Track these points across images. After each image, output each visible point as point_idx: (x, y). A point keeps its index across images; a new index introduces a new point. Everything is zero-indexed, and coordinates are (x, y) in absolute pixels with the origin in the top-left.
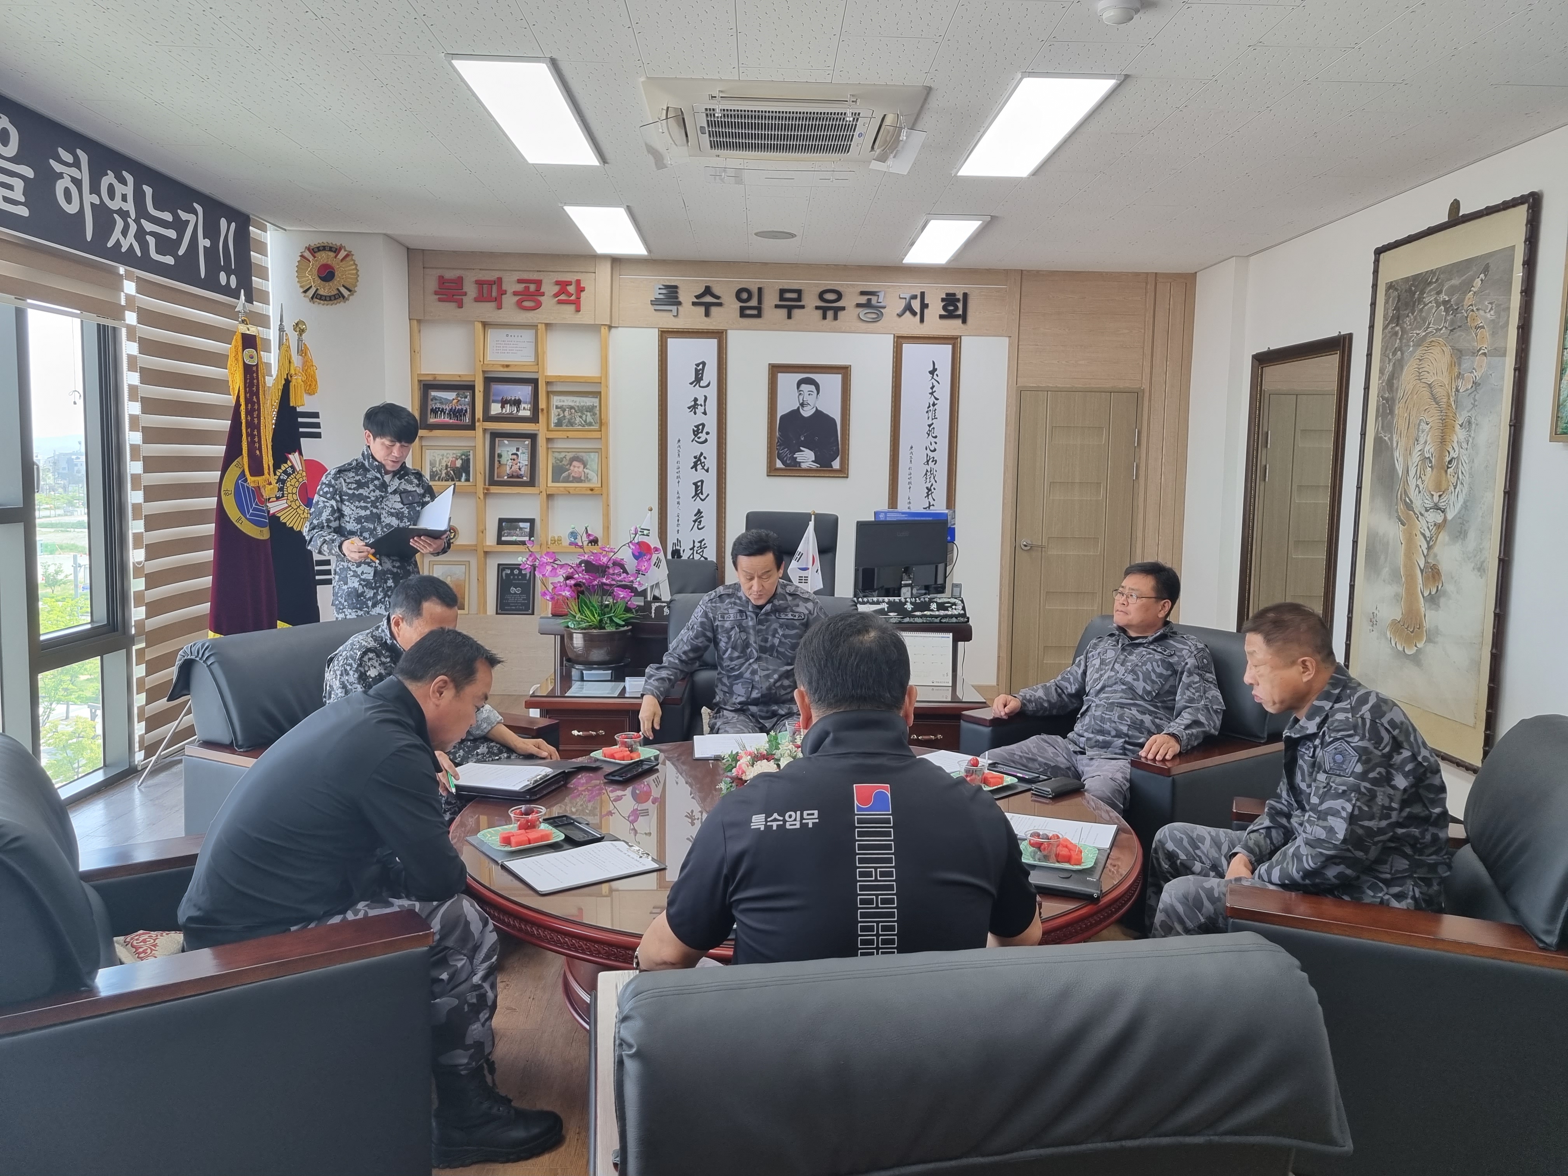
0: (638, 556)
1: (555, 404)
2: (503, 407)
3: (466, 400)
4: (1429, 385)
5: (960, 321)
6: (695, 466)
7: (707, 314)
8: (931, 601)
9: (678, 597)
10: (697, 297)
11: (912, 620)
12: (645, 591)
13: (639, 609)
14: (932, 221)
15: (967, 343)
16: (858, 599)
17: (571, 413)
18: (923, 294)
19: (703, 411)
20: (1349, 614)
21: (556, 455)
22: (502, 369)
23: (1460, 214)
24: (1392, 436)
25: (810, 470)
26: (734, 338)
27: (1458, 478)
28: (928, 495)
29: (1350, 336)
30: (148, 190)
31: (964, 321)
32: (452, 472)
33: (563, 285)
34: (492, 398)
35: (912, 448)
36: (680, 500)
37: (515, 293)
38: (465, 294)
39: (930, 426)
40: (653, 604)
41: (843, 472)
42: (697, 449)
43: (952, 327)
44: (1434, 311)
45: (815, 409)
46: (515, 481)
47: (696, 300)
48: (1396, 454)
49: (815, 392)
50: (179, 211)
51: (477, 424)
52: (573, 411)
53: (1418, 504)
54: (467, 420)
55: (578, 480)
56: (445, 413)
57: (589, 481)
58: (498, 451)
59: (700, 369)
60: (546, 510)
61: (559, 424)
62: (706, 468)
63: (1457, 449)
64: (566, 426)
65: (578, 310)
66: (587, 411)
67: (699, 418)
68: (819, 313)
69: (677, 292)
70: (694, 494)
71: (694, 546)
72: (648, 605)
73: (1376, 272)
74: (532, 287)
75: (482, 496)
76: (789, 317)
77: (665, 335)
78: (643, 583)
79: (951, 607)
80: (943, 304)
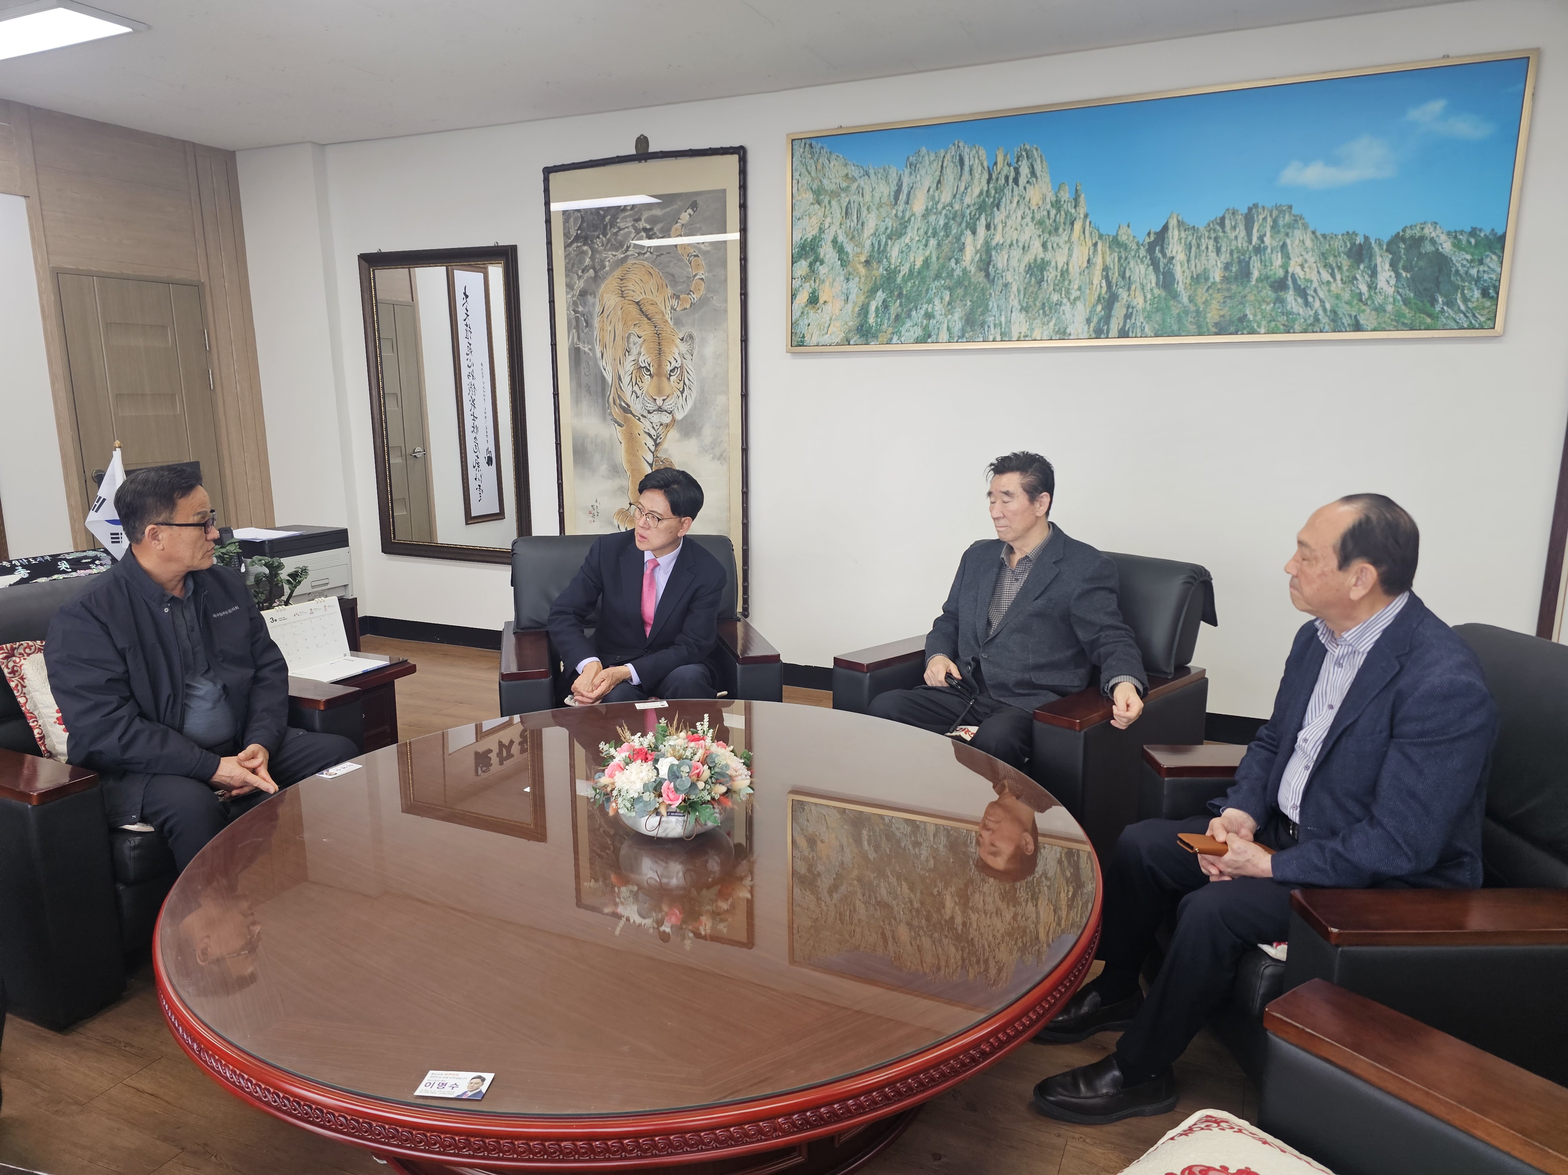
4: (635, 302)
23: (651, 151)
27: (684, 384)
29: (514, 246)
48: (602, 364)
53: (637, 408)
63: (679, 360)
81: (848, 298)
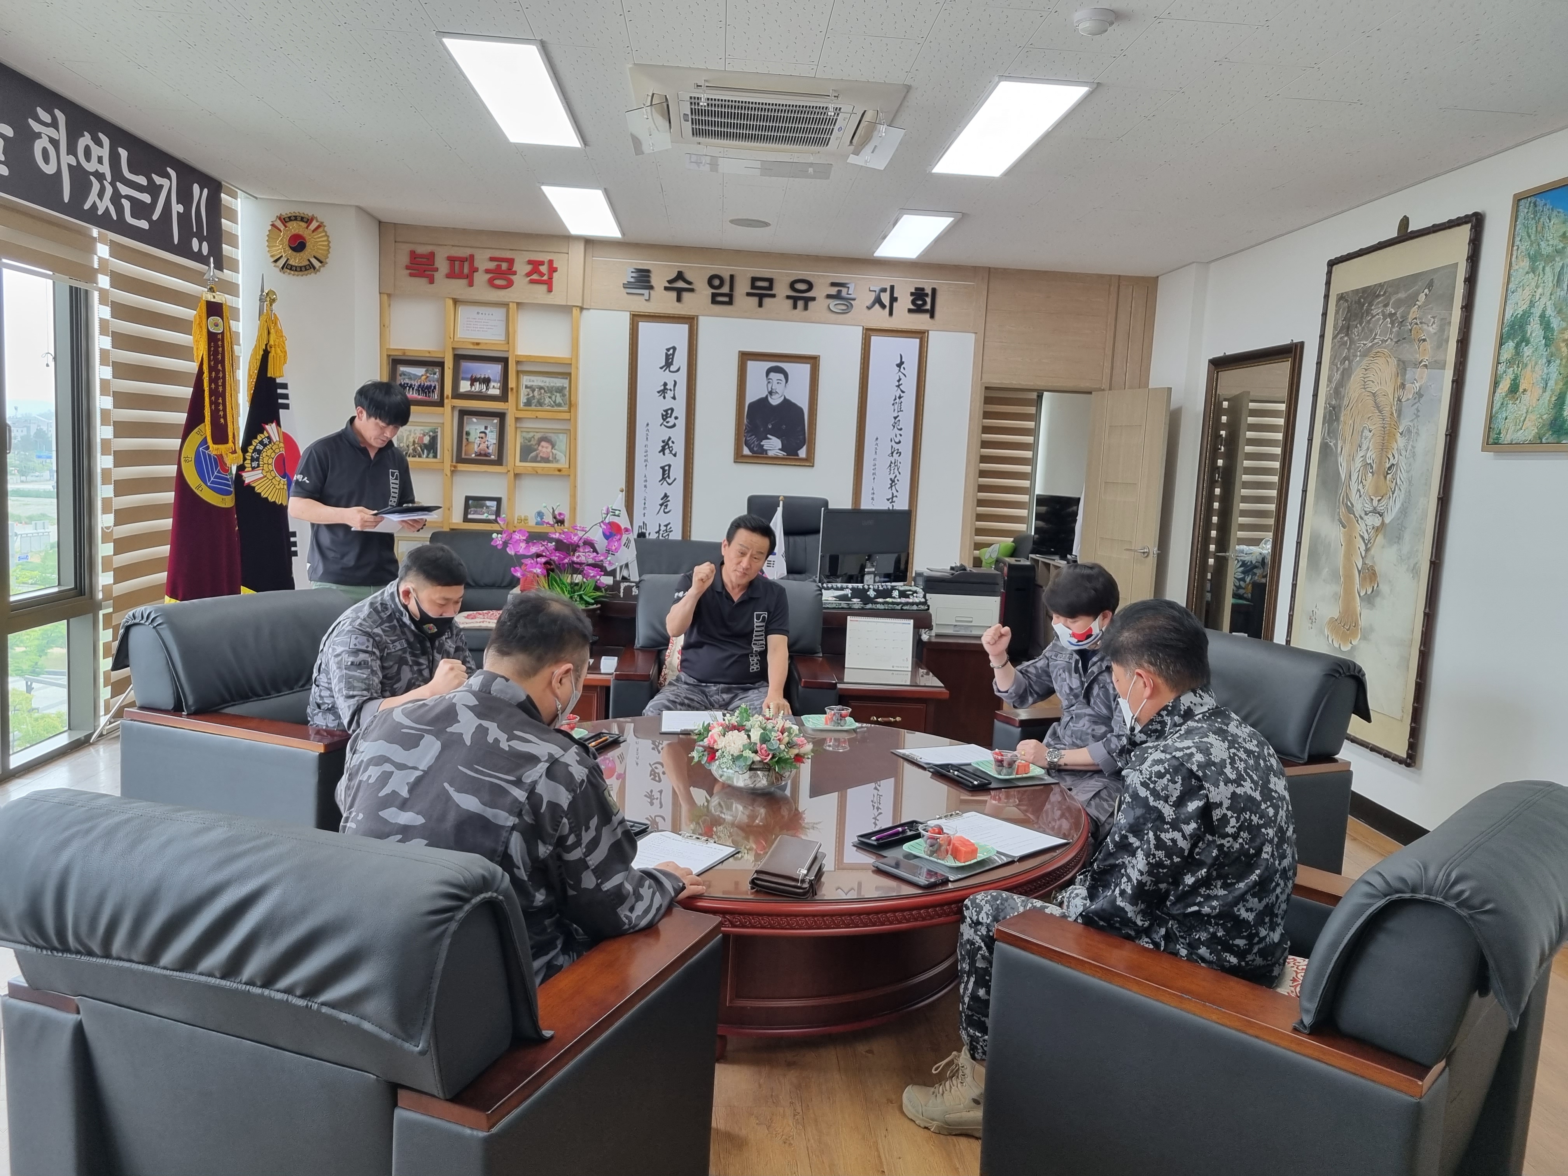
0: (607, 536)
1: (525, 383)
2: (472, 385)
3: (435, 376)
4: (1374, 394)
5: (928, 316)
6: (663, 450)
7: (679, 299)
8: (893, 588)
9: (646, 577)
10: (670, 282)
11: (874, 606)
12: (614, 571)
13: (609, 588)
14: (905, 216)
15: (934, 338)
16: (822, 584)
17: (541, 394)
18: (892, 287)
19: (672, 396)
20: (1290, 611)
21: (524, 434)
22: (472, 347)
23: (1409, 231)
24: (1337, 443)
25: (776, 458)
26: (705, 323)
27: (1396, 483)
28: (891, 487)
29: (1302, 343)
30: (123, 153)
31: (932, 316)
32: (419, 448)
33: (535, 265)
34: (461, 375)
35: (877, 439)
36: (647, 484)
37: (487, 271)
38: (437, 270)
39: (895, 418)
40: (622, 584)
41: (809, 461)
42: (666, 433)
43: (921, 321)
44: (1380, 323)
45: (783, 398)
46: (482, 459)
47: (668, 285)
48: (1340, 459)
49: (784, 380)
50: (153, 175)
51: (446, 401)
52: (543, 391)
53: (1358, 508)
54: (436, 396)
55: (546, 460)
56: (413, 389)
57: (557, 461)
58: (467, 428)
59: (671, 354)
60: (512, 491)
61: (528, 403)
62: (673, 452)
63: (1396, 456)
64: (536, 406)
65: (550, 290)
66: (556, 392)
67: (668, 403)
68: (790, 302)
69: (649, 276)
70: (661, 478)
71: (660, 530)
72: (617, 584)
73: (1328, 283)
74: (504, 266)
75: (449, 473)
76: (760, 305)
77: (636, 318)
78: (613, 562)
79: (912, 595)
80: (912, 298)
81: (1547, 384)
